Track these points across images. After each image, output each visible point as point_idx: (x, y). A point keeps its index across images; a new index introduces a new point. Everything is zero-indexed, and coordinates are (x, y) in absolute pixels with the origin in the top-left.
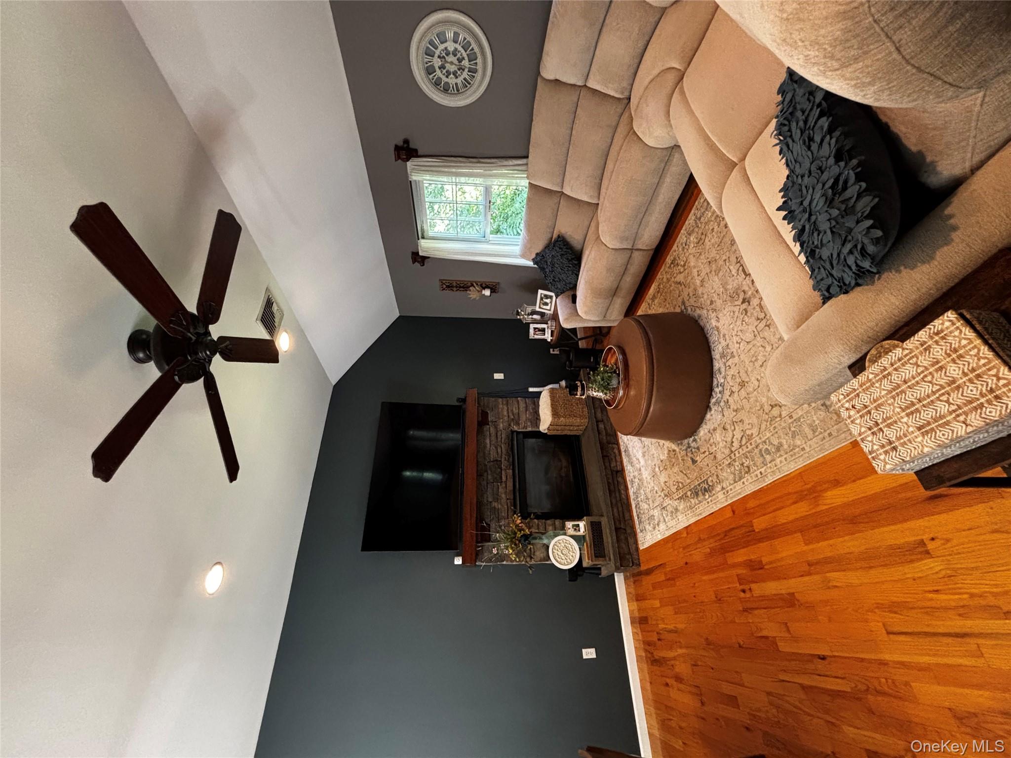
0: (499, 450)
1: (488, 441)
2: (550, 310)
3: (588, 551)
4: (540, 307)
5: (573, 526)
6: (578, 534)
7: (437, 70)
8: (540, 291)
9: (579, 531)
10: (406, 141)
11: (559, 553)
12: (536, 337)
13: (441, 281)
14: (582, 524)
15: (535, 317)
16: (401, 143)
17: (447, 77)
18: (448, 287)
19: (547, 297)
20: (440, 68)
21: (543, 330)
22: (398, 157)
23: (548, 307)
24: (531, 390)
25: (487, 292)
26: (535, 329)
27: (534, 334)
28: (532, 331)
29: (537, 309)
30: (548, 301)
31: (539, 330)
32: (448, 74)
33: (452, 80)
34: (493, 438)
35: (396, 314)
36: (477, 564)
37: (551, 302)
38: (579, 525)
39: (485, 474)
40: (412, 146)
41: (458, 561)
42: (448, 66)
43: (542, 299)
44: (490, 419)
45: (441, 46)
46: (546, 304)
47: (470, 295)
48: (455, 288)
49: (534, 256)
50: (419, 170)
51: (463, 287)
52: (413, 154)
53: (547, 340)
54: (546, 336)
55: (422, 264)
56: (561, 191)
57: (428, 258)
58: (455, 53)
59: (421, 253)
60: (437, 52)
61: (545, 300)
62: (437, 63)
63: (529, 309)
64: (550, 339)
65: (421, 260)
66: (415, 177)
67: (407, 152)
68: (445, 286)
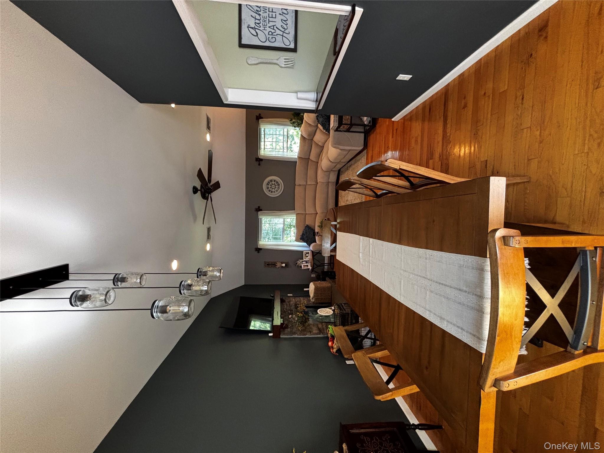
1: (286, 306)
4: (305, 259)
5: (329, 308)
6: (332, 309)
7: (270, 188)
8: (304, 252)
11: (323, 312)
12: (305, 268)
13: (265, 262)
15: (303, 262)
16: (257, 208)
18: (268, 265)
19: (307, 253)
21: (307, 266)
22: (257, 210)
23: (308, 258)
24: (305, 289)
25: (284, 265)
26: (304, 266)
28: (303, 267)
29: (304, 260)
30: (308, 255)
31: (306, 266)
33: (273, 190)
34: (288, 305)
35: (242, 283)
36: (281, 336)
37: (309, 255)
38: (332, 307)
40: (260, 208)
41: (271, 334)
42: (272, 187)
43: (305, 255)
44: (286, 302)
45: (271, 183)
46: (307, 257)
47: (277, 266)
48: (270, 266)
49: (300, 237)
50: (262, 215)
51: (274, 265)
52: (261, 210)
53: (309, 269)
54: (309, 268)
55: (258, 252)
56: (305, 213)
57: (261, 249)
58: (274, 184)
59: (258, 247)
60: (270, 184)
61: (307, 255)
62: (270, 186)
63: (301, 261)
64: (310, 268)
65: (259, 250)
66: (260, 217)
67: (259, 209)
68: (266, 265)
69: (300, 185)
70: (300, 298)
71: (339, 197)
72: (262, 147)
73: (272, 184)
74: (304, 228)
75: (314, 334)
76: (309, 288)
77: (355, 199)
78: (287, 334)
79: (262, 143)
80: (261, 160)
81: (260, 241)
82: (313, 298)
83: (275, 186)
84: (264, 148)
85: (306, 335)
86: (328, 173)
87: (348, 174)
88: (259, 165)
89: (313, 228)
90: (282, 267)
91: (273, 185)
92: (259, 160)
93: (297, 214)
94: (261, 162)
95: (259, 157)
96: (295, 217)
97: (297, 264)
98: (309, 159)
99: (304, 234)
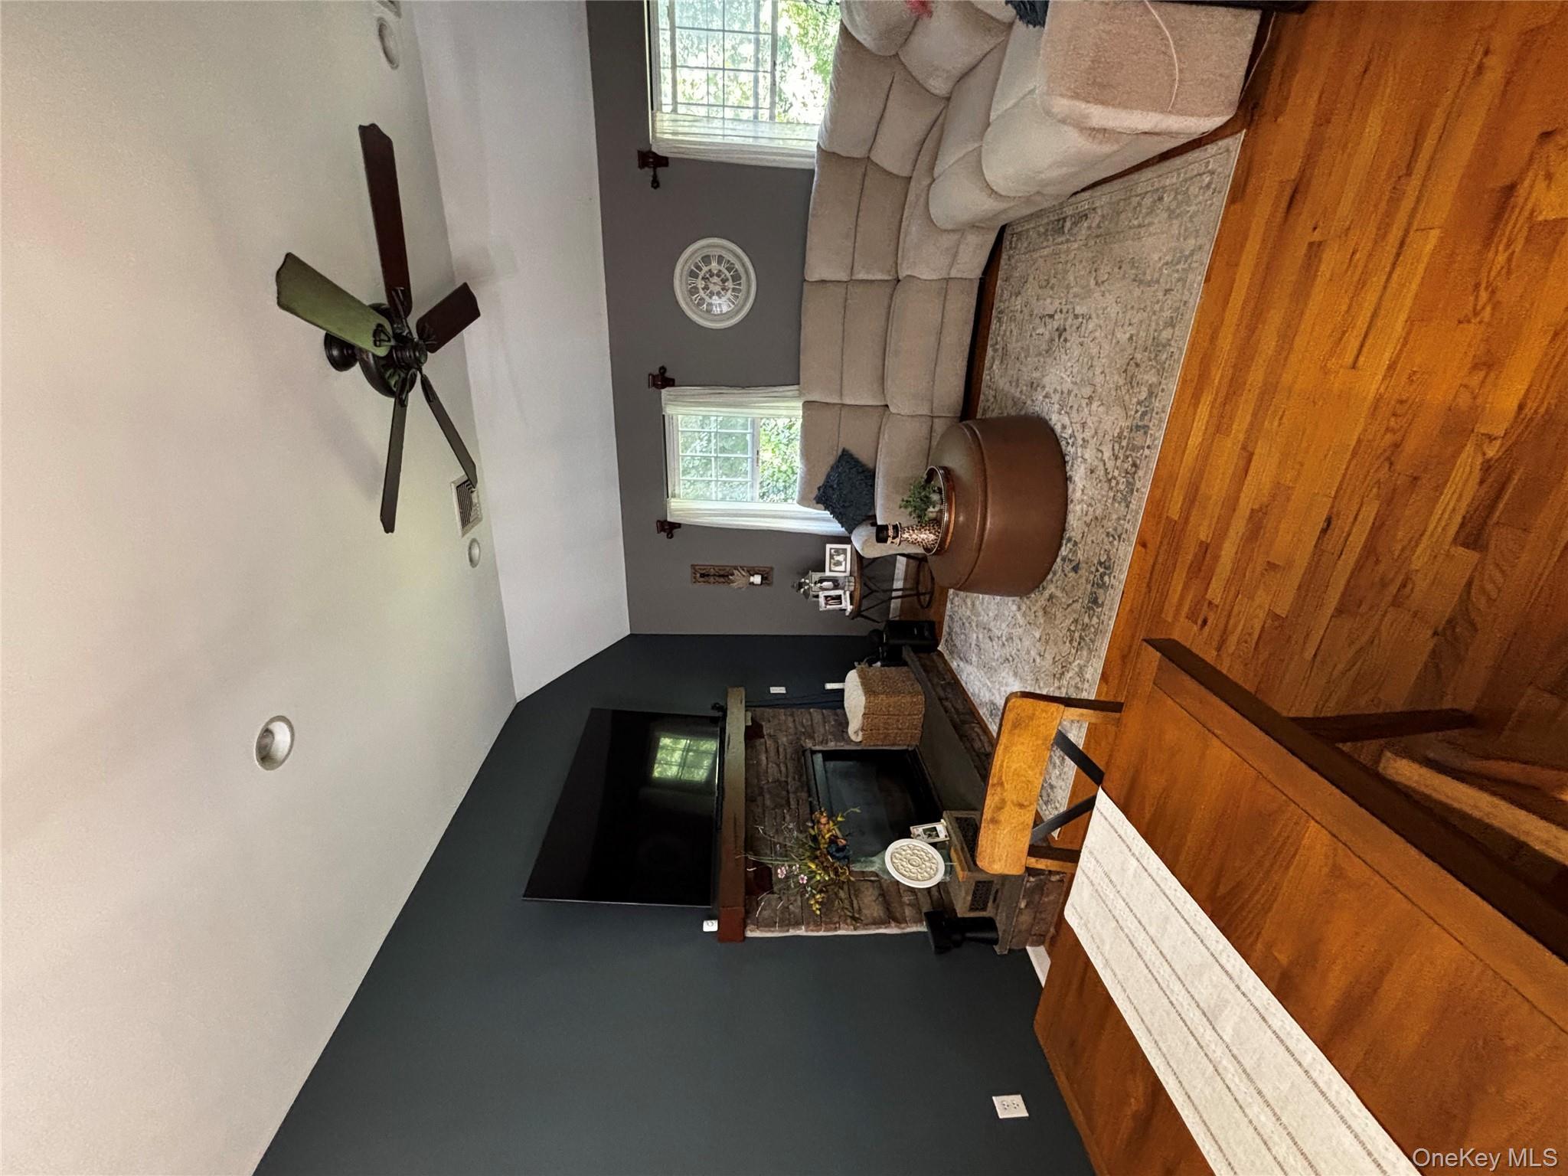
0: (783, 769)
1: (763, 758)
2: (845, 572)
3: (959, 858)
4: (831, 571)
5: (925, 831)
6: (937, 840)
7: (701, 291)
8: (828, 546)
9: (938, 836)
10: (663, 370)
11: (904, 864)
12: (829, 607)
13: (693, 566)
14: (941, 827)
15: (825, 584)
16: (657, 372)
17: (710, 298)
18: (703, 575)
19: (838, 552)
20: (703, 289)
21: (839, 598)
22: (655, 385)
23: (842, 568)
24: (829, 686)
25: (757, 579)
26: (826, 597)
27: (826, 604)
28: (822, 600)
29: (828, 573)
30: (841, 558)
31: (833, 598)
32: (712, 294)
33: (715, 301)
34: (772, 753)
35: (625, 631)
36: (749, 934)
37: (845, 560)
38: (935, 829)
39: (759, 798)
40: (668, 375)
41: (710, 926)
42: (711, 286)
43: (831, 557)
44: (765, 733)
45: (705, 269)
46: (838, 563)
47: (733, 582)
48: (712, 579)
49: (815, 492)
50: (675, 400)
51: (724, 575)
52: (669, 383)
53: (845, 610)
54: (843, 606)
55: (670, 536)
56: (840, 402)
57: (678, 526)
58: (718, 275)
59: (669, 519)
60: (701, 274)
61: (837, 558)
62: (701, 284)
63: (816, 576)
64: (849, 608)
65: (669, 528)
66: (670, 410)
67: (663, 380)
68: (698, 575)
69: (823, 281)
70: (810, 713)
71: (990, 352)
72: (665, 97)
73: (712, 275)
74: (831, 460)
75: (866, 925)
76: (842, 680)
77: (1090, 398)
78: (769, 924)
80: (661, 161)
81: (674, 496)
82: (856, 733)
83: (724, 281)
84: (675, 102)
85: (836, 929)
86: (956, 237)
87: (1055, 254)
88: (655, 183)
89: (871, 466)
90: (752, 584)
91: (715, 279)
92: (653, 161)
93: (807, 405)
94: (660, 171)
95: (654, 149)
96: (800, 413)
97: (801, 586)
98: (868, 157)
99: (831, 487)
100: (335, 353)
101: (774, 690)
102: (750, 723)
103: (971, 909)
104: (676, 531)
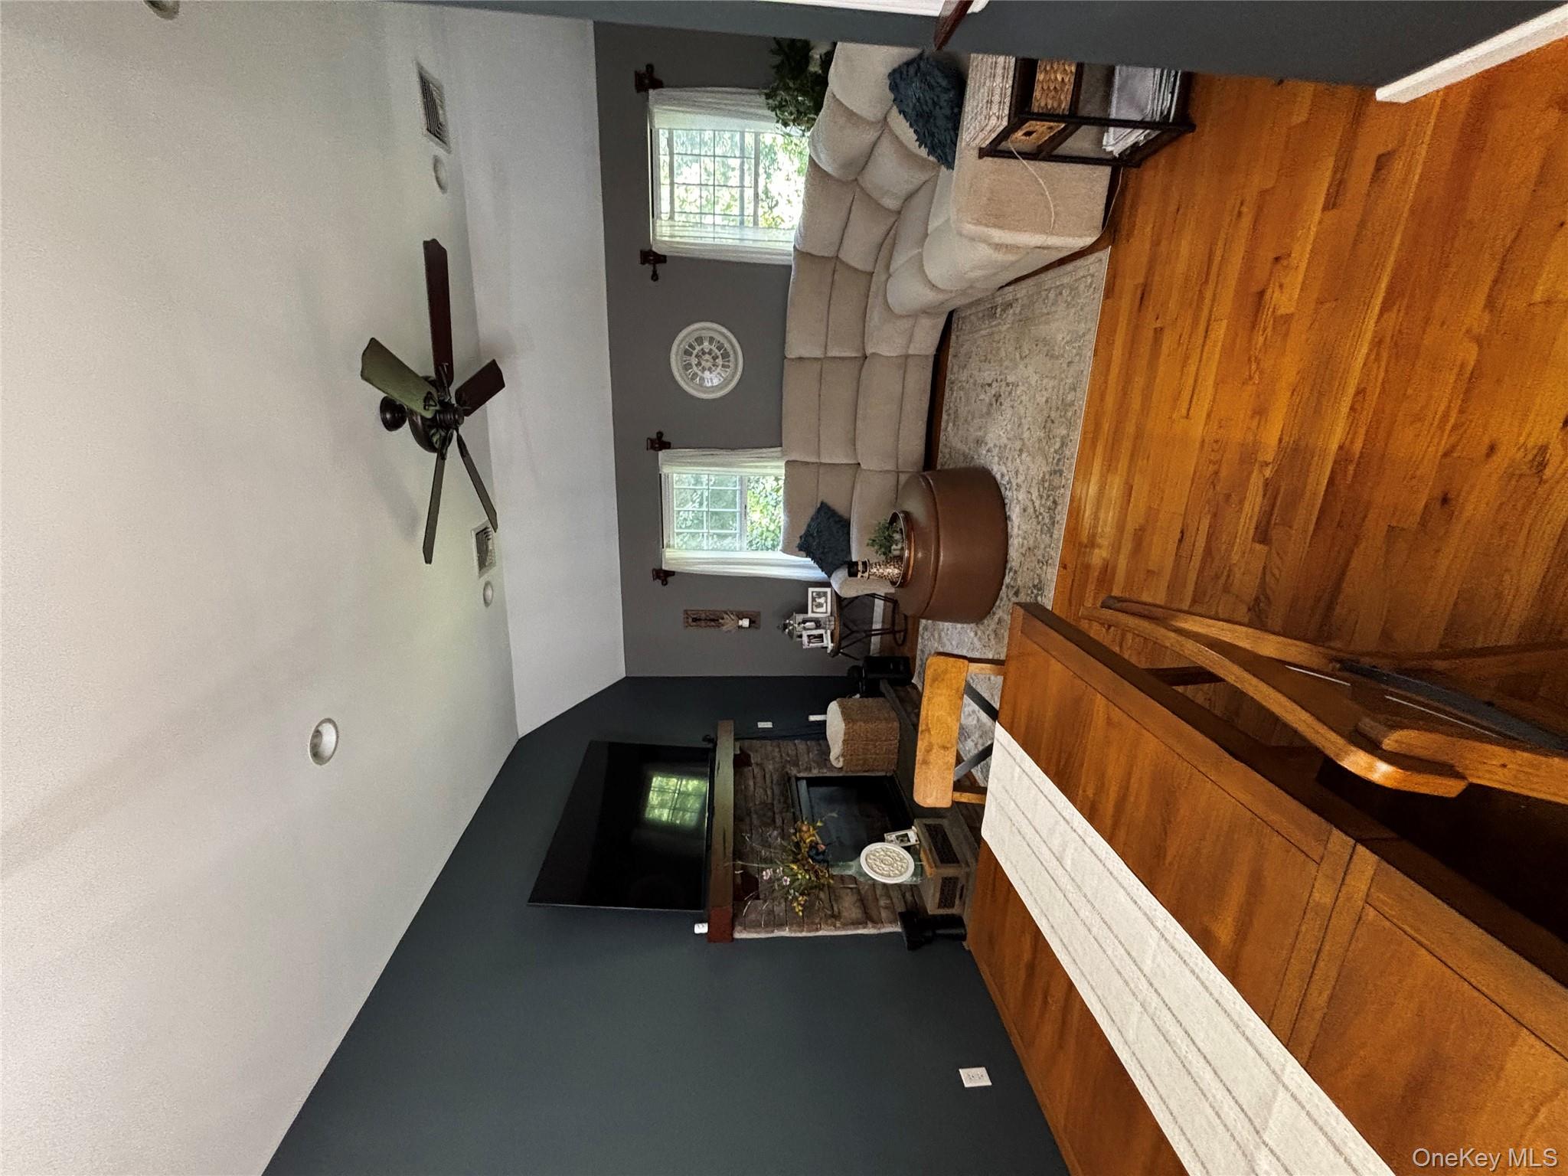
0: (769, 792)
1: (751, 783)
2: (826, 613)
3: (928, 859)
4: (813, 612)
5: (897, 837)
6: (909, 844)
7: (694, 366)
8: (811, 590)
9: (909, 841)
10: (660, 434)
11: (878, 863)
12: (812, 645)
13: (686, 612)
14: (912, 834)
15: (808, 624)
16: (654, 436)
17: (703, 372)
18: (695, 620)
19: (819, 595)
20: (696, 365)
21: (821, 636)
22: (653, 448)
23: (823, 610)
24: (812, 718)
25: (745, 623)
26: (809, 636)
27: (809, 642)
28: (805, 639)
29: (810, 615)
30: (822, 600)
31: (815, 637)
32: (704, 369)
33: (706, 374)
34: (759, 779)
35: (620, 673)
36: (737, 935)
37: (826, 602)
38: (907, 835)
39: (747, 820)
40: (665, 439)
41: (701, 929)
42: (703, 363)
43: (814, 599)
44: (753, 761)
45: (698, 348)
46: (820, 605)
47: (723, 625)
48: (703, 623)
49: (798, 541)
50: (671, 461)
51: (714, 620)
52: (666, 446)
53: (826, 648)
54: (825, 644)
55: (665, 583)
56: (818, 461)
57: (672, 573)
58: (710, 353)
59: (664, 568)
60: (695, 352)
61: (818, 600)
62: (694, 361)
63: (800, 617)
64: (830, 646)
65: (664, 576)
66: (665, 470)
67: (660, 443)
68: (690, 620)
69: (801, 359)
70: (795, 744)
71: (945, 417)
72: (665, 206)
73: (704, 353)
74: (812, 511)
75: (845, 926)
76: (825, 713)
78: (755, 926)
79: (664, 192)
80: (661, 259)
81: (669, 546)
82: (837, 758)
83: (715, 358)
84: (672, 211)
85: (817, 930)
86: (911, 321)
87: (991, 334)
88: (655, 277)
89: (846, 515)
90: (741, 627)
91: (707, 357)
92: (653, 259)
93: (789, 464)
94: (660, 267)
95: (654, 249)
96: (783, 471)
97: (785, 626)
98: (837, 256)
99: (812, 535)
100: (388, 416)
101: (761, 725)
102: (738, 752)
103: (939, 907)
104: (670, 579)
